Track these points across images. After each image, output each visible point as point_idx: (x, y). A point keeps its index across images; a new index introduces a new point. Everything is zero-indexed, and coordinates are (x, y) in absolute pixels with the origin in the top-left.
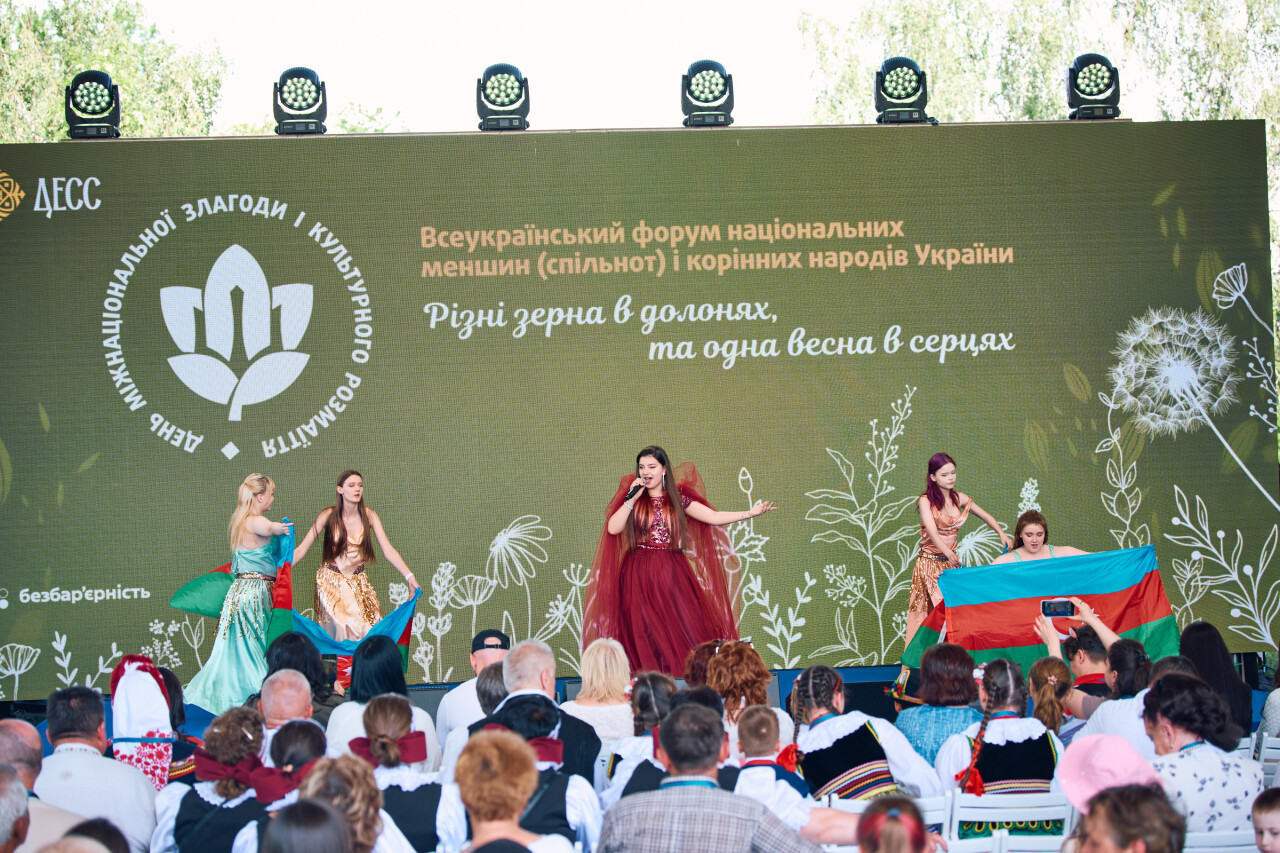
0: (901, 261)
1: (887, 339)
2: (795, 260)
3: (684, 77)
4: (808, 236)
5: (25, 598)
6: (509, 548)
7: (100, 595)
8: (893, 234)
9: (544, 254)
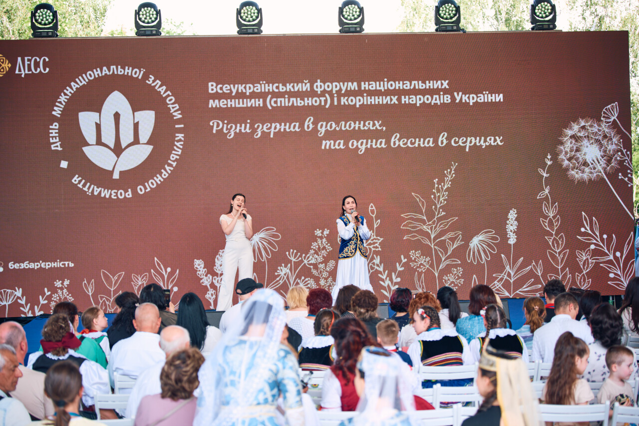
0: (447, 100)
1: (440, 139)
2: (395, 100)
3: (340, 8)
4: (401, 88)
5: (12, 266)
7: (49, 265)
8: (443, 87)
9: (270, 96)
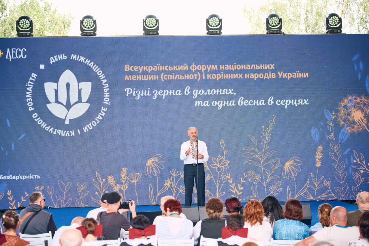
0: (274, 77)
1: (269, 101)
2: (241, 76)
3: (207, 19)
4: (245, 69)
5: (1, 178)
6: (152, 164)
7: (24, 177)
8: (271, 68)
9: (163, 73)
